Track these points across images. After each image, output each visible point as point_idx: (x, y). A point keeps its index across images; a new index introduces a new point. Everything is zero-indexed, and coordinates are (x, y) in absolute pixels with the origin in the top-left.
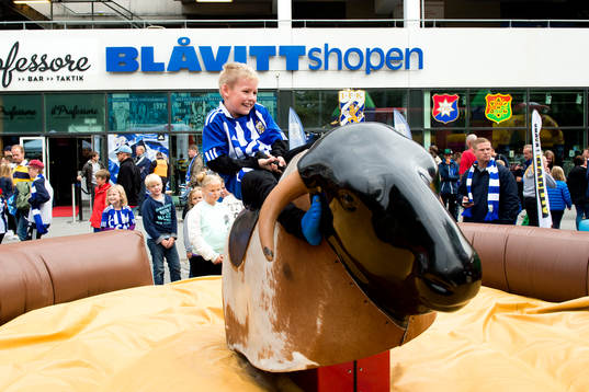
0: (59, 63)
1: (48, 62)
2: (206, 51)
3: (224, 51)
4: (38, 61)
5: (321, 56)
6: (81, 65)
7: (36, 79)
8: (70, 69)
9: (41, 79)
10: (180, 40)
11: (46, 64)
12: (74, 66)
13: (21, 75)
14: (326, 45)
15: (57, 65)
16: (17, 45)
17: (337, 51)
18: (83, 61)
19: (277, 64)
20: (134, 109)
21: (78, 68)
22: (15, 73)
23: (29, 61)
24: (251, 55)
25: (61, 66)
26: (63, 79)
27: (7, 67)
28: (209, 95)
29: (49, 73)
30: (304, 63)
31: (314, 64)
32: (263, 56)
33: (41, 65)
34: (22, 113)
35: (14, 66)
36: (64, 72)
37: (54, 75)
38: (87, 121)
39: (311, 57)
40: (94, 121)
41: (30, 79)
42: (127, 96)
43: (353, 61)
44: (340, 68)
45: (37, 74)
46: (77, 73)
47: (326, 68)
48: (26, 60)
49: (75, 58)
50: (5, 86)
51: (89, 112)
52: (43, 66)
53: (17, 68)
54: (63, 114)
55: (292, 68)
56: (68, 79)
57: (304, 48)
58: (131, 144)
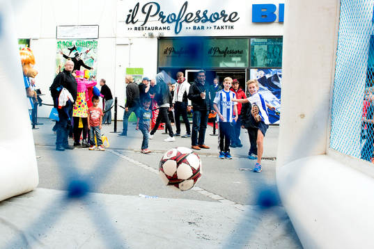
0: (216, 16)
1: (208, 15)
6: (232, 18)
7: (199, 28)
8: (224, 21)
9: (203, 28)
12: (227, 18)
13: (188, 25)
16: (186, 4)
18: (234, 14)
20: (271, 51)
21: (230, 20)
26: (218, 28)
29: (208, 24)
36: (220, 23)
37: (212, 25)
38: (234, 59)
40: (239, 59)
41: (195, 28)
42: (266, 40)
46: (229, 23)
49: (228, 13)
51: (236, 52)
52: (204, 18)
54: (217, 54)
56: (222, 28)
58: (268, 76)
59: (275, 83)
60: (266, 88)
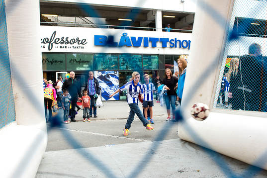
0: (73, 41)
1: (69, 40)
2: (133, 38)
3: (140, 39)
4: (65, 40)
5: (174, 42)
6: (83, 42)
7: (63, 47)
8: (78, 44)
9: (66, 47)
10: (123, 34)
11: (68, 41)
12: (80, 42)
13: (57, 45)
14: (176, 39)
15: (73, 42)
16: (55, 32)
17: (179, 41)
18: (84, 41)
19: (159, 45)
21: (82, 43)
22: (54, 45)
23: (60, 40)
24: (150, 41)
25: (74, 42)
26: (75, 48)
27: (50, 42)
28: (134, 56)
29: (69, 45)
30: (168, 45)
31: (172, 45)
32: (154, 41)
33: (66, 41)
34: (57, 62)
35: (53, 41)
36: (76, 45)
37: (72, 46)
38: (84, 66)
39: (170, 42)
40: (87, 65)
41: (61, 47)
42: (102, 55)
43: (185, 45)
44: (180, 47)
45: (64, 45)
46: (81, 45)
47: (176, 47)
48: (59, 39)
49: (81, 39)
50: (49, 50)
51: (85, 62)
52: (66, 42)
53: (55, 42)
54: (75, 62)
55: (164, 46)
56: (77, 47)
57: (168, 39)
58: (104, 75)
59: (108, 78)
60: (103, 81)
